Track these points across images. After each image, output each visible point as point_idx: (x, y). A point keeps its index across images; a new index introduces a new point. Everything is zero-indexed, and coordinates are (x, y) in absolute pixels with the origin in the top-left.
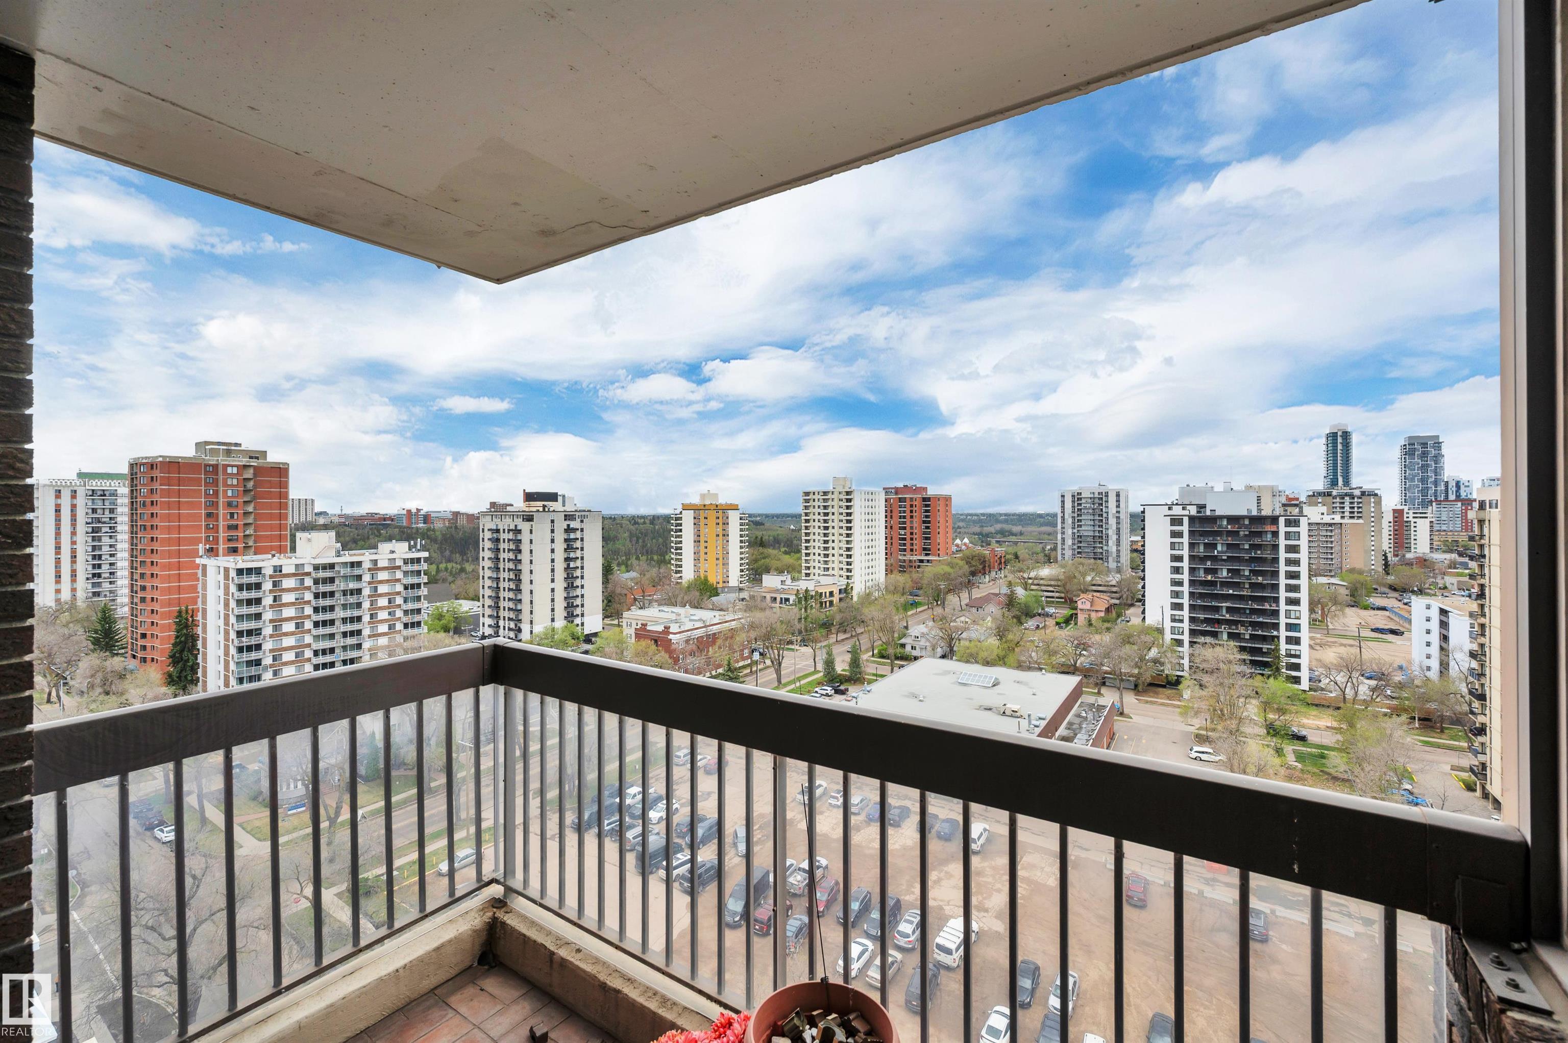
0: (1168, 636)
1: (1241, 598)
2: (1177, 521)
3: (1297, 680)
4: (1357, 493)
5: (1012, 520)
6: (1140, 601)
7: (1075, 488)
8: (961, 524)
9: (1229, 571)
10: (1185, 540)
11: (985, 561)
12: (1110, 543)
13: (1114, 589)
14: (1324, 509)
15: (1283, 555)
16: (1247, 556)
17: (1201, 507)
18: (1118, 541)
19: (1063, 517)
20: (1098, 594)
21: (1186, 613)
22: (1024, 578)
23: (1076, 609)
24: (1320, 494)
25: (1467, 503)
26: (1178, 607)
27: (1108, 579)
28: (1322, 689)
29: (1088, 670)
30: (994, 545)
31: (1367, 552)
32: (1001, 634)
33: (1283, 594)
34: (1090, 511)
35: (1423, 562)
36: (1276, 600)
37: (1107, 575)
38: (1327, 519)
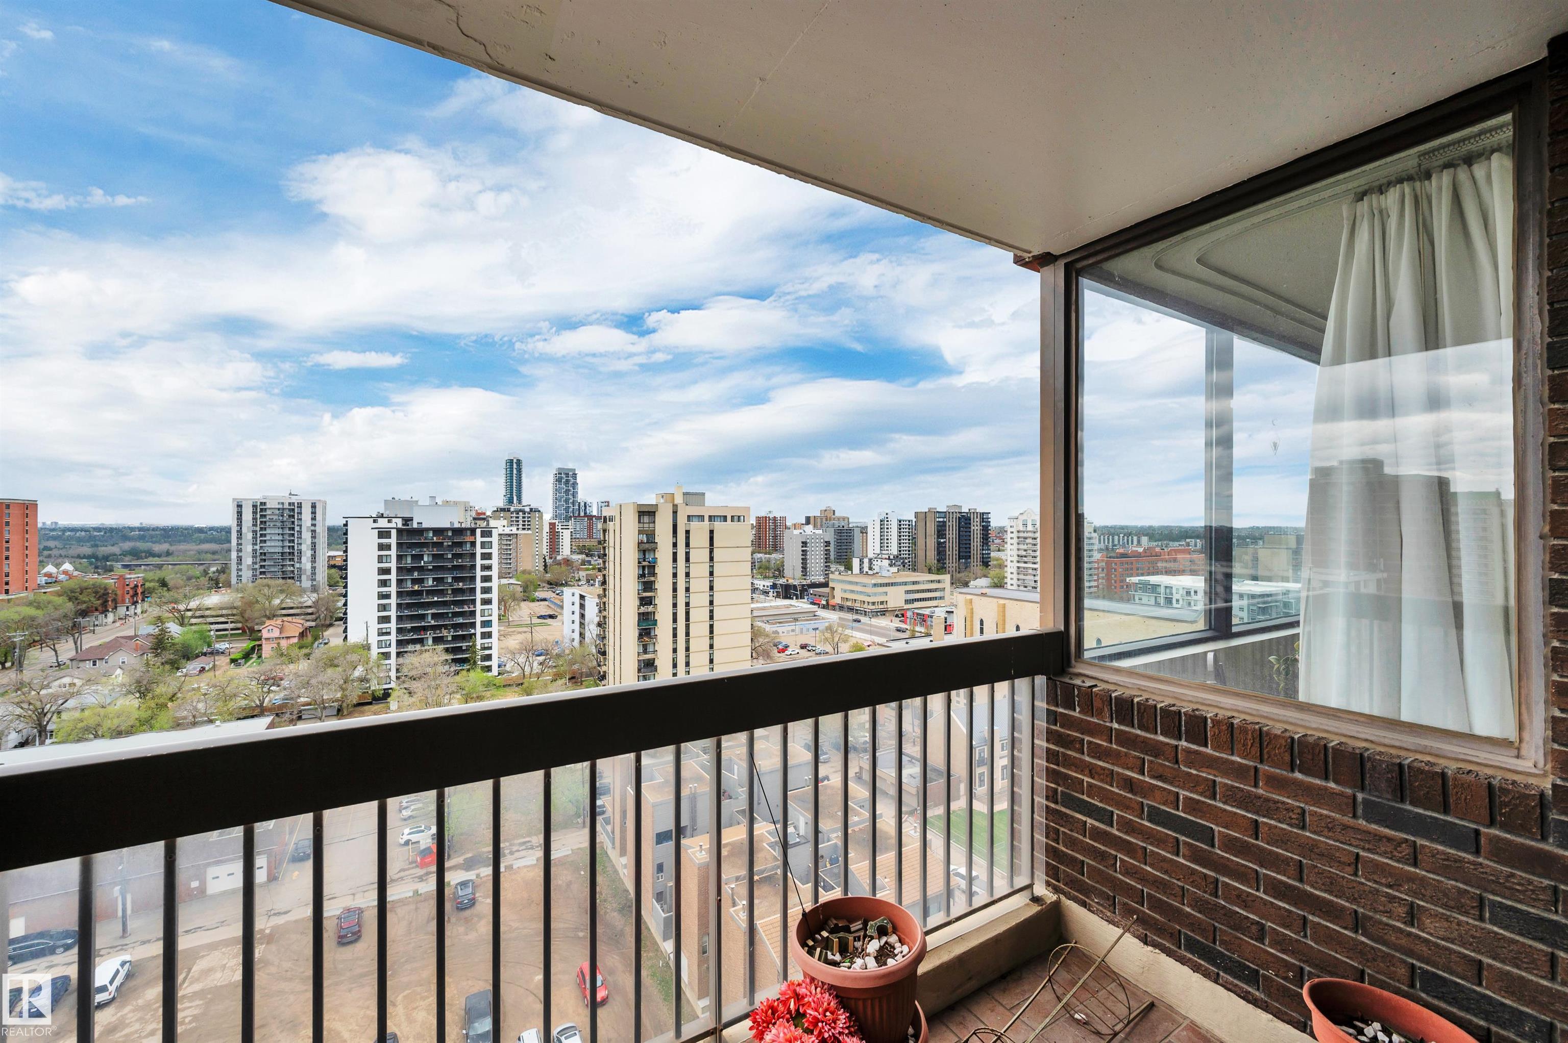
0: (375, 651)
1: (445, 604)
2: (385, 534)
3: (489, 669)
4: (527, 509)
5: (152, 537)
6: (341, 619)
7: (258, 497)
8: (51, 544)
9: (434, 579)
10: (393, 552)
11: (106, 594)
12: (304, 559)
13: (310, 610)
14: (505, 522)
15: (479, 562)
16: (449, 565)
17: (407, 521)
18: (314, 558)
19: (240, 532)
20: (290, 618)
21: (393, 625)
22: (179, 611)
23: (260, 639)
24: (503, 510)
25: (590, 517)
26: (385, 620)
27: (302, 600)
28: (508, 672)
29: (281, 707)
30: (119, 570)
31: (534, 556)
32: (142, 689)
33: (479, 596)
34: (279, 524)
35: (567, 562)
36: (473, 602)
37: (301, 596)
38: (507, 531)
